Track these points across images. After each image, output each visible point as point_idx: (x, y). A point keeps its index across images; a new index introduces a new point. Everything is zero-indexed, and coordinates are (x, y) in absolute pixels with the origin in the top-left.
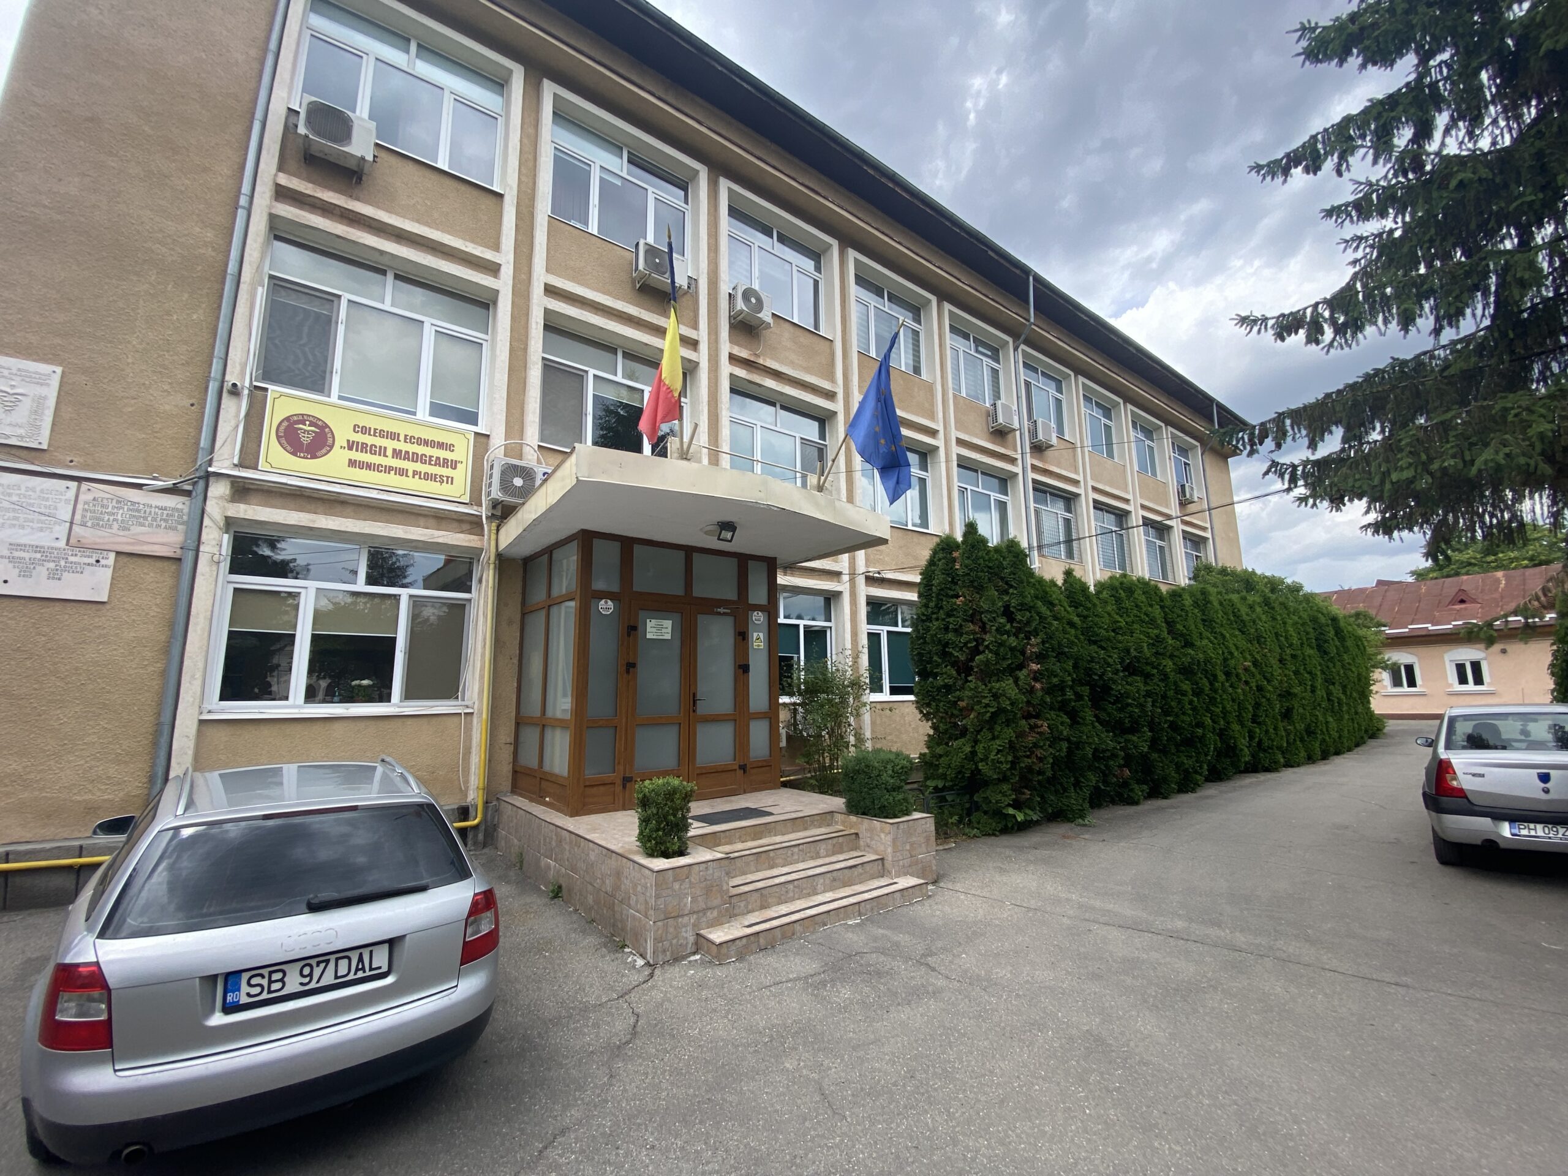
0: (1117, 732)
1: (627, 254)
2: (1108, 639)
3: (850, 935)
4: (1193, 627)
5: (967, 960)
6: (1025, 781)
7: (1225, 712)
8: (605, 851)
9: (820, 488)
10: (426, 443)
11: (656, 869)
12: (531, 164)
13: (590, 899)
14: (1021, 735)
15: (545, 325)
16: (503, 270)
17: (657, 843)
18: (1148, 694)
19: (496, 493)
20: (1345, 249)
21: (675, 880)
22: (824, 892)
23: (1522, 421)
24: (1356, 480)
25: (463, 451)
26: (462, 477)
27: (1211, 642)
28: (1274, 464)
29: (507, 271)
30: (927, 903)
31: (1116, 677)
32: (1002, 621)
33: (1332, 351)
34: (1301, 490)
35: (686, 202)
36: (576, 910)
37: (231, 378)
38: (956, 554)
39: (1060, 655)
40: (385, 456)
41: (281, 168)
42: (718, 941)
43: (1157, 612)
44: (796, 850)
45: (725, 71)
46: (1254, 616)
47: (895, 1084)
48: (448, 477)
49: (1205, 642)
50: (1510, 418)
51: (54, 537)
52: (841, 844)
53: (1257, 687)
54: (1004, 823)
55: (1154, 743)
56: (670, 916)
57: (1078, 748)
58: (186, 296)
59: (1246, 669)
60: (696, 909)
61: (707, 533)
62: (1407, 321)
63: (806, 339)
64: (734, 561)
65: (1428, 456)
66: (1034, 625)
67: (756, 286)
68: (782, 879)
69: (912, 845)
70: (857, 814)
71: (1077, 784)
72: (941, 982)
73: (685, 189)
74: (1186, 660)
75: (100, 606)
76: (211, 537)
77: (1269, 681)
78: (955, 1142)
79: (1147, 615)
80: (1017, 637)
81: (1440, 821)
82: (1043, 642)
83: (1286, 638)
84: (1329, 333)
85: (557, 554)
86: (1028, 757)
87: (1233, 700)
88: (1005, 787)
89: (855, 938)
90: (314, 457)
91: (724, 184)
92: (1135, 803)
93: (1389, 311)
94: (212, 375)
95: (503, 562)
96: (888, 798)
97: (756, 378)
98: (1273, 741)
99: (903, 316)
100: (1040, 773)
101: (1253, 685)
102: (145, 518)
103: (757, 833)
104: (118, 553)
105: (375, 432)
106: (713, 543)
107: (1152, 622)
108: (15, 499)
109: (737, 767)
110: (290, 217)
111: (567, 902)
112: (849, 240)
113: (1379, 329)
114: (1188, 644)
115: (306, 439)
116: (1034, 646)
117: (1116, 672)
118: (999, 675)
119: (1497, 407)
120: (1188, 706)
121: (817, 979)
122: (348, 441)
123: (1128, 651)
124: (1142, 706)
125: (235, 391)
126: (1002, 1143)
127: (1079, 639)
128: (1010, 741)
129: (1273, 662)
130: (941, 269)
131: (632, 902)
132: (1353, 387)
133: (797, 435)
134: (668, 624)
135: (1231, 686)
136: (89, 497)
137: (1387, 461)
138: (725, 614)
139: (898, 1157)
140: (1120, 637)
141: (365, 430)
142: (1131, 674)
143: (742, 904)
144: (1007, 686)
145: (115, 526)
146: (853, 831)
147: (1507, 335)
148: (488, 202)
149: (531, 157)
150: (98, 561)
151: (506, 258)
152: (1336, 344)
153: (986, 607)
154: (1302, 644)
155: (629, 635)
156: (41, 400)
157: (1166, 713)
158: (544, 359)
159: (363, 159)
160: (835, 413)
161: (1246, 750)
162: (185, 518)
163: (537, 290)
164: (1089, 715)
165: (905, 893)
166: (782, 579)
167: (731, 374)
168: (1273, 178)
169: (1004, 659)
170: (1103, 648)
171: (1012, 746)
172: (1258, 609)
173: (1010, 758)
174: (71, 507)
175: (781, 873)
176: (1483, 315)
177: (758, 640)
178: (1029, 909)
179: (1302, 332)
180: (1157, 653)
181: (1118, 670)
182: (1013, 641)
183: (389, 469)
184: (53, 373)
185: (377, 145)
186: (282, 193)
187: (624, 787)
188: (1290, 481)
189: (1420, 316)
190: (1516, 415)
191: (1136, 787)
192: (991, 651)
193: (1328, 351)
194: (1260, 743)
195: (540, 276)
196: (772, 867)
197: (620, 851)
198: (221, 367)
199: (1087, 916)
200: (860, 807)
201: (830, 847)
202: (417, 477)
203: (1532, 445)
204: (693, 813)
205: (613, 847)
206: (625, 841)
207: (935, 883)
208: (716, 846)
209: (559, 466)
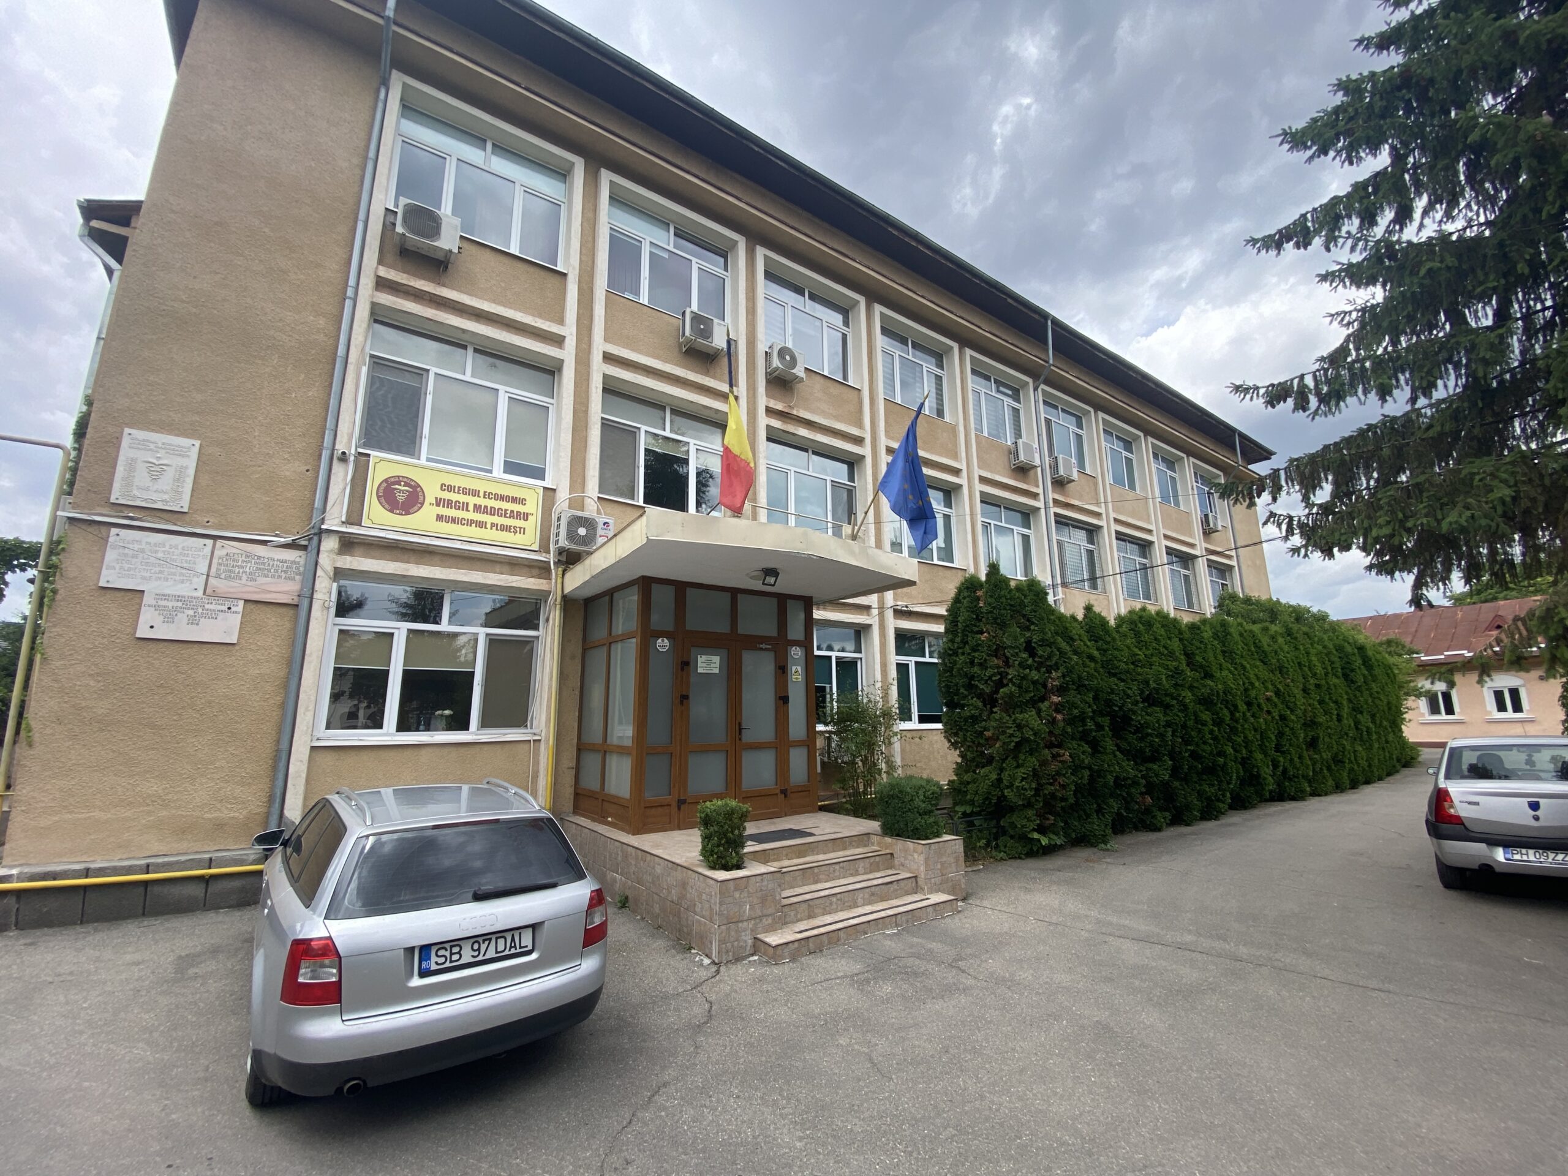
0: (1139, 761)
1: (675, 320)
2: (1128, 672)
3: (888, 942)
4: (1212, 659)
5: (994, 964)
6: (1049, 806)
7: (1247, 742)
8: (670, 865)
9: (854, 537)
10: (503, 498)
11: (720, 879)
12: (590, 245)
13: (657, 909)
14: (1044, 763)
15: (604, 388)
16: (567, 340)
17: (718, 857)
18: (1168, 724)
19: (563, 542)
20: (1331, 322)
21: (736, 889)
22: (864, 905)
23: (1486, 485)
24: (1342, 534)
25: (533, 505)
26: (532, 526)
27: (1231, 672)
28: (1272, 515)
29: (571, 342)
30: (957, 917)
31: (1135, 708)
32: (1024, 656)
33: (1317, 417)
34: (1297, 540)
35: (726, 270)
36: (643, 919)
37: (340, 447)
38: (979, 593)
39: (1081, 687)
40: (467, 510)
41: (380, 262)
42: (774, 944)
43: (1175, 645)
44: (837, 867)
45: (762, 152)
46: (1276, 647)
47: (932, 1056)
48: (520, 528)
49: (1225, 673)
50: (1476, 483)
51: (193, 588)
52: (878, 863)
53: (1280, 716)
54: (1029, 846)
55: (1175, 772)
56: (732, 921)
57: (1099, 776)
58: (302, 376)
59: (1268, 699)
60: (754, 916)
61: (753, 578)
62: (1384, 393)
63: (835, 390)
64: (775, 601)
65: (1404, 514)
66: (1054, 659)
67: (790, 345)
68: (826, 893)
69: (942, 864)
70: (891, 835)
71: (1099, 811)
72: (970, 982)
73: (724, 255)
74: (1206, 691)
75: (230, 647)
76: (323, 585)
77: (1292, 711)
78: (982, 1097)
79: (1164, 647)
80: (1039, 671)
81: (1440, 847)
82: (1064, 676)
83: (1310, 668)
84: (1313, 402)
85: (615, 595)
86: (1051, 784)
87: (1256, 730)
88: (1030, 813)
90: (408, 513)
91: (761, 252)
92: (1158, 829)
93: (1369, 383)
94: (325, 445)
95: (568, 602)
96: (920, 821)
97: (791, 428)
98: (1298, 770)
99: (928, 365)
100: (1063, 799)
101: (1276, 715)
102: (269, 571)
103: (801, 850)
104: (246, 601)
105: (459, 490)
106: (758, 585)
107: (1171, 654)
108: (160, 555)
109: (778, 791)
110: (388, 304)
111: (634, 912)
112: (875, 295)
113: (1359, 399)
114: (1208, 675)
115: (401, 498)
116: (1055, 679)
117: (1136, 703)
118: (1022, 706)
119: (1464, 473)
120: (1208, 736)
121: (861, 977)
122: (436, 498)
123: (1147, 683)
124: (1162, 736)
125: (343, 458)
126: (1020, 1099)
127: (1098, 672)
128: (1034, 769)
129: (1296, 691)
130: (963, 319)
131: (698, 910)
132: (1348, 441)
133: (829, 478)
134: (716, 659)
135: (1253, 716)
136: (224, 552)
137: (1369, 517)
138: (766, 649)
139: (936, 1107)
140: (1139, 670)
141: (450, 488)
142: (1150, 705)
143: (792, 913)
144: (1029, 716)
145: (245, 577)
146: (888, 851)
147: (1477, 404)
148: (555, 280)
149: (590, 239)
150: (229, 608)
151: (569, 330)
152: (1320, 412)
153: (1008, 643)
154: (1326, 674)
155: (682, 669)
156: (182, 470)
157: (1187, 742)
158: (602, 418)
159: (450, 251)
160: (864, 457)
161: (1270, 778)
162: (302, 569)
163: (597, 358)
164: (1109, 744)
165: (938, 908)
166: (818, 614)
167: (767, 426)
168: (1267, 251)
169: (1027, 691)
170: (1123, 681)
171: (1035, 774)
172: (1280, 640)
173: (1034, 785)
174: (208, 561)
175: (825, 888)
176: (1456, 385)
177: (797, 673)
178: (1050, 923)
179: (1290, 401)
180: (1176, 685)
181: (1137, 702)
182: (1035, 675)
183: (470, 522)
184: (191, 446)
185: (461, 237)
186: (382, 284)
187: (679, 808)
188: (1287, 531)
189: (1397, 387)
190: (1481, 480)
191: (1159, 814)
192: (1014, 684)
193: (1313, 418)
194: (1285, 771)
195: (599, 345)
196: (816, 882)
197: (685, 864)
198: (332, 437)
199: (1104, 930)
200: (894, 829)
201: (868, 865)
202: (494, 528)
203: (1494, 508)
204: (748, 832)
205: (678, 861)
206: (689, 855)
207: (964, 900)
208: (765, 862)
209: (628, 525)
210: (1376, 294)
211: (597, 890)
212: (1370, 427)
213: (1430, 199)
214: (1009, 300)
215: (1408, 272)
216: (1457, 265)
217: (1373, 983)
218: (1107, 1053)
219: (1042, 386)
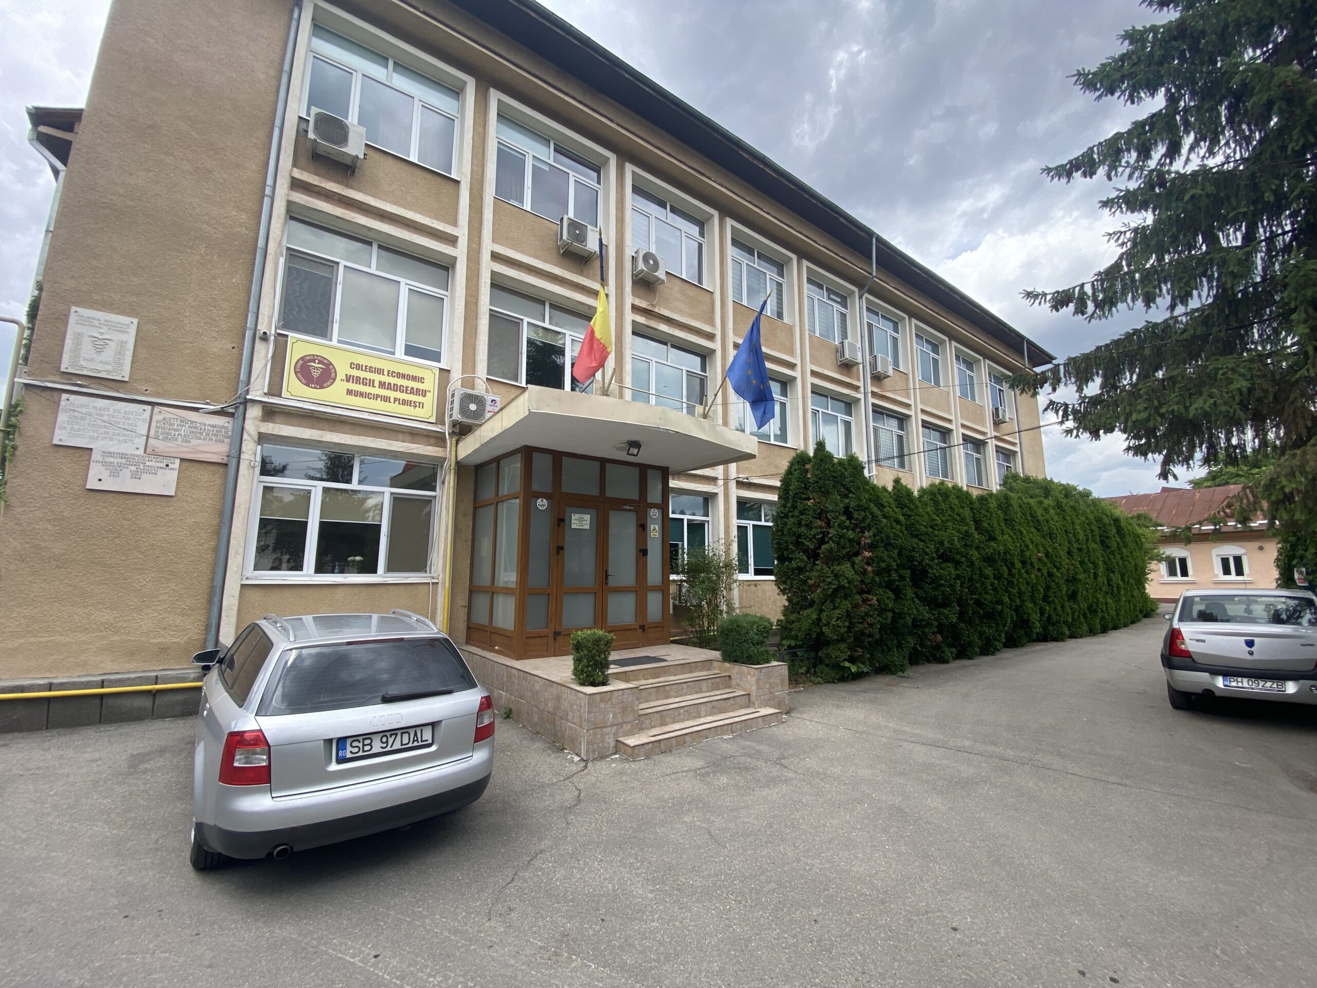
0: (932, 606)
1: (554, 226)
2: (927, 534)
3: (725, 745)
4: (996, 525)
5: (811, 762)
6: (858, 641)
7: (1020, 594)
8: (547, 683)
9: (705, 416)
10: (403, 376)
11: (588, 693)
12: (480, 157)
13: (536, 718)
14: (856, 606)
15: (492, 283)
16: (460, 241)
17: (587, 676)
18: (958, 577)
19: (457, 416)
20: (1109, 240)
21: (602, 701)
22: (706, 716)
23: (1227, 378)
24: (1107, 419)
25: (430, 383)
26: (430, 401)
27: (1010, 536)
28: (1052, 403)
29: (463, 242)
30: (781, 727)
31: (932, 563)
32: (843, 518)
33: (1093, 320)
34: (1070, 424)
35: (599, 183)
36: (524, 727)
37: (262, 328)
38: (808, 466)
39: (888, 545)
40: (374, 386)
41: (295, 165)
42: (632, 745)
43: (967, 513)
44: (685, 686)
45: (631, 78)
46: (1048, 517)
47: (759, 830)
48: (420, 403)
49: (1006, 537)
50: (1219, 376)
51: (135, 447)
52: (718, 683)
53: (1048, 573)
54: (841, 673)
55: (962, 616)
56: (598, 727)
57: (900, 618)
58: (227, 265)
59: (1040, 559)
60: (616, 723)
61: (619, 449)
62: (1149, 300)
63: (691, 292)
64: (637, 470)
65: (1159, 402)
66: (868, 521)
67: (653, 250)
68: (674, 706)
69: (770, 684)
70: (729, 661)
71: (899, 645)
72: (792, 775)
73: (598, 171)
74: (990, 551)
75: (169, 499)
76: (249, 447)
77: (1058, 569)
78: (798, 860)
79: (959, 515)
80: (854, 531)
81: (1171, 675)
82: (874, 535)
83: (1074, 535)
84: (1091, 306)
85: (502, 463)
86: (861, 623)
87: (1028, 584)
88: (843, 646)
89: (729, 747)
90: (322, 387)
91: (629, 168)
92: (943, 661)
93: (1137, 292)
94: (248, 325)
95: (461, 468)
96: (753, 650)
97: (653, 324)
98: (1060, 617)
99: (771, 273)
100: (870, 635)
101: (1045, 572)
102: (201, 434)
103: (656, 673)
104: (182, 460)
105: (366, 369)
106: (622, 456)
107: (963, 520)
108: (105, 418)
109: (638, 627)
110: (302, 202)
111: (517, 721)
112: (727, 210)
113: (1128, 305)
114: (992, 538)
115: (316, 374)
116: (867, 538)
117: (932, 559)
118: (839, 560)
119: (1210, 368)
120: (989, 587)
121: (703, 771)
122: (346, 375)
123: (942, 543)
124: (952, 587)
125: (265, 338)
126: (828, 861)
127: (903, 533)
128: (847, 611)
129: (1062, 553)
130: (801, 233)
131: (570, 717)
132: (1117, 343)
133: (684, 368)
134: (588, 517)
135: (1027, 572)
136: (160, 417)
137: (1131, 405)
138: (629, 510)
139: (761, 867)
140: (936, 532)
141: (358, 367)
142: (944, 561)
143: (648, 722)
144: (846, 568)
145: (180, 439)
146: (727, 674)
147: (1224, 312)
148: (449, 187)
149: (480, 151)
150: (167, 465)
151: (462, 231)
152: (1096, 316)
153: (831, 508)
154: (1087, 540)
155: (559, 525)
156: (122, 344)
158: (490, 310)
159: (357, 157)
160: (714, 351)
161: (1038, 623)
162: (230, 433)
163: (486, 256)
164: (909, 592)
165: (766, 718)
166: (673, 483)
167: (633, 321)
168: (1059, 179)
169: (844, 548)
170: (922, 541)
171: (848, 614)
172: (1052, 511)
173: (847, 624)
174: (147, 425)
175: (674, 702)
176: (1208, 295)
177: (655, 530)
178: (856, 732)
179: (1072, 306)
180: (966, 545)
181: (934, 558)
182: (851, 534)
183: (376, 397)
184: (131, 324)
185: (366, 145)
186: (296, 185)
187: (555, 639)
188: (1063, 417)
189: (1160, 296)
190: (1224, 374)
191: (946, 649)
192: (833, 542)
193: (1090, 321)
194: (1049, 617)
195: (488, 246)
196: (667, 698)
197: (560, 682)
198: (254, 319)
199: (899, 737)
200: (732, 657)
201: (710, 685)
202: (397, 402)
203: (1233, 397)
204: (611, 658)
205: (553, 680)
206: (563, 675)
207: (787, 713)
208: (627, 681)
209: (513, 400)
210: (1147, 218)
211: (486, 697)
212: (1136, 331)
213: (1196, 137)
214: (841, 219)
215: (1175, 198)
216: (1215, 192)
217: (1113, 779)
218: (899, 828)
219: (866, 295)
